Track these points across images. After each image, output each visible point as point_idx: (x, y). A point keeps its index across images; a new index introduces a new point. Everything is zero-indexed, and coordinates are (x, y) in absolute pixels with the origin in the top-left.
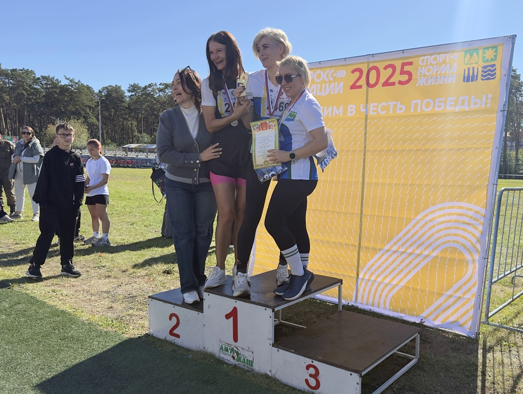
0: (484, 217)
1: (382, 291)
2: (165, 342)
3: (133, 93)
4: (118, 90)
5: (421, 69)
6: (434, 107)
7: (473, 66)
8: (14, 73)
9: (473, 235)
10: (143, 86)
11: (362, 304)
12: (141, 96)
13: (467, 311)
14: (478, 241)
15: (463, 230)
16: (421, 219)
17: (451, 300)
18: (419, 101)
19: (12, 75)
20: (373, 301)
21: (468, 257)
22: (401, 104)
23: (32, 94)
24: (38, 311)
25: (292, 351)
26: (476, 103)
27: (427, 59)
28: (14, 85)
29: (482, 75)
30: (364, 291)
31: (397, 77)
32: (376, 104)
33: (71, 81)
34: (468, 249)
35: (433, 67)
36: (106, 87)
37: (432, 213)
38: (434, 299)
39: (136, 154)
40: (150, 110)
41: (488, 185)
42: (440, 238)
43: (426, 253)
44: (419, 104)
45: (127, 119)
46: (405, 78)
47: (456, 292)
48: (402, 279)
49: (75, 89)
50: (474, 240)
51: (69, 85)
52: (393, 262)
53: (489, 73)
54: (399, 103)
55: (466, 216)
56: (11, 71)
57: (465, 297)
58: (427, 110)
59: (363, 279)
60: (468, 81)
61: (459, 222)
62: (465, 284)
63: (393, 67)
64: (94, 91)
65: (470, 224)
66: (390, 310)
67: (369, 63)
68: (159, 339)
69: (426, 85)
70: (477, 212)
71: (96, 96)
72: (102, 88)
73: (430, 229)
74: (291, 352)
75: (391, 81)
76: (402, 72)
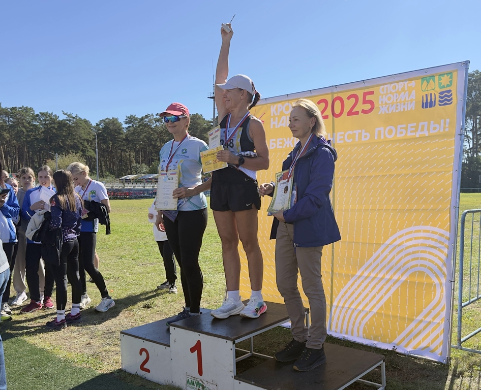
0: (449, 239)
1: (356, 319)
2: (136, 376)
3: (131, 125)
4: (115, 122)
5: (382, 98)
6: (396, 134)
7: (430, 92)
8: (14, 111)
9: (440, 258)
10: (140, 117)
11: (336, 332)
12: (138, 127)
13: (437, 336)
14: (444, 264)
15: (430, 253)
16: (390, 244)
17: (422, 326)
18: (382, 129)
19: (12, 113)
20: (347, 329)
21: (436, 281)
22: (365, 132)
23: (32, 131)
24: (18, 350)
25: (253, 383)
26: (435, 128)
27: (387, 88)
28: (14, 123)
29: (440, 101)
30: (338, 319)
31: (360, 107)
32: (343, 133)
33: (68, 116)
34: (435, 273)
35: (393, 95)
36: (104, 121)
37: (400, 237)
38: (406, 325)
39: (134, 185)
40: (148, 140)
41: (450, 207)
42: (408, 262)
43: (395, 277)
44: (383, 131)
45: (125, 151)
46: (367, 107)
47: (426, 316)
48: (374, 306)
49: (73, 124)
50: (440, 264)
51: (67, 120)
52: (365, 288)
53: (445, 99)
54: (363, 130)
55: (432, 239)
56: (11, 109)
57: (435, 321)
58: (390, 137)
59: (337, 307)
60: (426, 107)
61: (425, 246)
62: (434, 308)
63: (355, 96)
64: (91, 124)
65: (435, 248)
66: (364, 338)
67: (332, 94)
68: (130, 374)
69: (387, 113)
70: (442, 235)
71: (94, 130)
72: (99, 121)
73: (398, 253)
74: (251, 384)
75: (354, 110)
76: (365, 102)
